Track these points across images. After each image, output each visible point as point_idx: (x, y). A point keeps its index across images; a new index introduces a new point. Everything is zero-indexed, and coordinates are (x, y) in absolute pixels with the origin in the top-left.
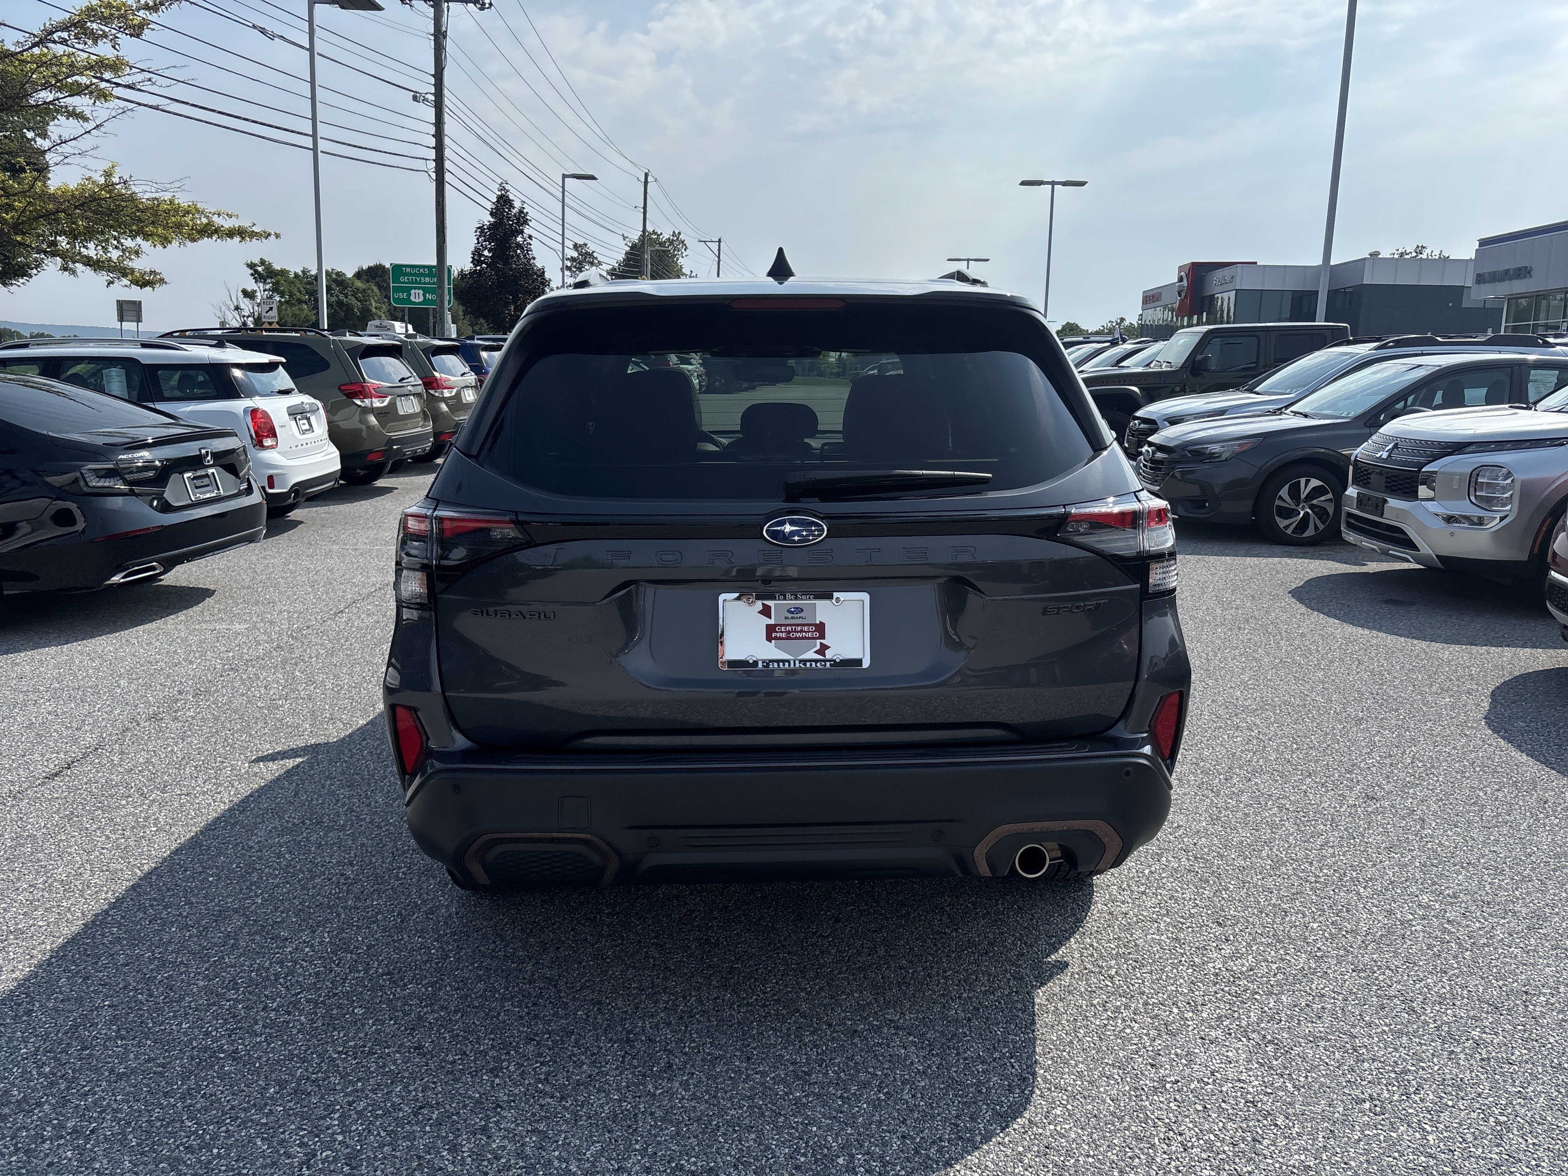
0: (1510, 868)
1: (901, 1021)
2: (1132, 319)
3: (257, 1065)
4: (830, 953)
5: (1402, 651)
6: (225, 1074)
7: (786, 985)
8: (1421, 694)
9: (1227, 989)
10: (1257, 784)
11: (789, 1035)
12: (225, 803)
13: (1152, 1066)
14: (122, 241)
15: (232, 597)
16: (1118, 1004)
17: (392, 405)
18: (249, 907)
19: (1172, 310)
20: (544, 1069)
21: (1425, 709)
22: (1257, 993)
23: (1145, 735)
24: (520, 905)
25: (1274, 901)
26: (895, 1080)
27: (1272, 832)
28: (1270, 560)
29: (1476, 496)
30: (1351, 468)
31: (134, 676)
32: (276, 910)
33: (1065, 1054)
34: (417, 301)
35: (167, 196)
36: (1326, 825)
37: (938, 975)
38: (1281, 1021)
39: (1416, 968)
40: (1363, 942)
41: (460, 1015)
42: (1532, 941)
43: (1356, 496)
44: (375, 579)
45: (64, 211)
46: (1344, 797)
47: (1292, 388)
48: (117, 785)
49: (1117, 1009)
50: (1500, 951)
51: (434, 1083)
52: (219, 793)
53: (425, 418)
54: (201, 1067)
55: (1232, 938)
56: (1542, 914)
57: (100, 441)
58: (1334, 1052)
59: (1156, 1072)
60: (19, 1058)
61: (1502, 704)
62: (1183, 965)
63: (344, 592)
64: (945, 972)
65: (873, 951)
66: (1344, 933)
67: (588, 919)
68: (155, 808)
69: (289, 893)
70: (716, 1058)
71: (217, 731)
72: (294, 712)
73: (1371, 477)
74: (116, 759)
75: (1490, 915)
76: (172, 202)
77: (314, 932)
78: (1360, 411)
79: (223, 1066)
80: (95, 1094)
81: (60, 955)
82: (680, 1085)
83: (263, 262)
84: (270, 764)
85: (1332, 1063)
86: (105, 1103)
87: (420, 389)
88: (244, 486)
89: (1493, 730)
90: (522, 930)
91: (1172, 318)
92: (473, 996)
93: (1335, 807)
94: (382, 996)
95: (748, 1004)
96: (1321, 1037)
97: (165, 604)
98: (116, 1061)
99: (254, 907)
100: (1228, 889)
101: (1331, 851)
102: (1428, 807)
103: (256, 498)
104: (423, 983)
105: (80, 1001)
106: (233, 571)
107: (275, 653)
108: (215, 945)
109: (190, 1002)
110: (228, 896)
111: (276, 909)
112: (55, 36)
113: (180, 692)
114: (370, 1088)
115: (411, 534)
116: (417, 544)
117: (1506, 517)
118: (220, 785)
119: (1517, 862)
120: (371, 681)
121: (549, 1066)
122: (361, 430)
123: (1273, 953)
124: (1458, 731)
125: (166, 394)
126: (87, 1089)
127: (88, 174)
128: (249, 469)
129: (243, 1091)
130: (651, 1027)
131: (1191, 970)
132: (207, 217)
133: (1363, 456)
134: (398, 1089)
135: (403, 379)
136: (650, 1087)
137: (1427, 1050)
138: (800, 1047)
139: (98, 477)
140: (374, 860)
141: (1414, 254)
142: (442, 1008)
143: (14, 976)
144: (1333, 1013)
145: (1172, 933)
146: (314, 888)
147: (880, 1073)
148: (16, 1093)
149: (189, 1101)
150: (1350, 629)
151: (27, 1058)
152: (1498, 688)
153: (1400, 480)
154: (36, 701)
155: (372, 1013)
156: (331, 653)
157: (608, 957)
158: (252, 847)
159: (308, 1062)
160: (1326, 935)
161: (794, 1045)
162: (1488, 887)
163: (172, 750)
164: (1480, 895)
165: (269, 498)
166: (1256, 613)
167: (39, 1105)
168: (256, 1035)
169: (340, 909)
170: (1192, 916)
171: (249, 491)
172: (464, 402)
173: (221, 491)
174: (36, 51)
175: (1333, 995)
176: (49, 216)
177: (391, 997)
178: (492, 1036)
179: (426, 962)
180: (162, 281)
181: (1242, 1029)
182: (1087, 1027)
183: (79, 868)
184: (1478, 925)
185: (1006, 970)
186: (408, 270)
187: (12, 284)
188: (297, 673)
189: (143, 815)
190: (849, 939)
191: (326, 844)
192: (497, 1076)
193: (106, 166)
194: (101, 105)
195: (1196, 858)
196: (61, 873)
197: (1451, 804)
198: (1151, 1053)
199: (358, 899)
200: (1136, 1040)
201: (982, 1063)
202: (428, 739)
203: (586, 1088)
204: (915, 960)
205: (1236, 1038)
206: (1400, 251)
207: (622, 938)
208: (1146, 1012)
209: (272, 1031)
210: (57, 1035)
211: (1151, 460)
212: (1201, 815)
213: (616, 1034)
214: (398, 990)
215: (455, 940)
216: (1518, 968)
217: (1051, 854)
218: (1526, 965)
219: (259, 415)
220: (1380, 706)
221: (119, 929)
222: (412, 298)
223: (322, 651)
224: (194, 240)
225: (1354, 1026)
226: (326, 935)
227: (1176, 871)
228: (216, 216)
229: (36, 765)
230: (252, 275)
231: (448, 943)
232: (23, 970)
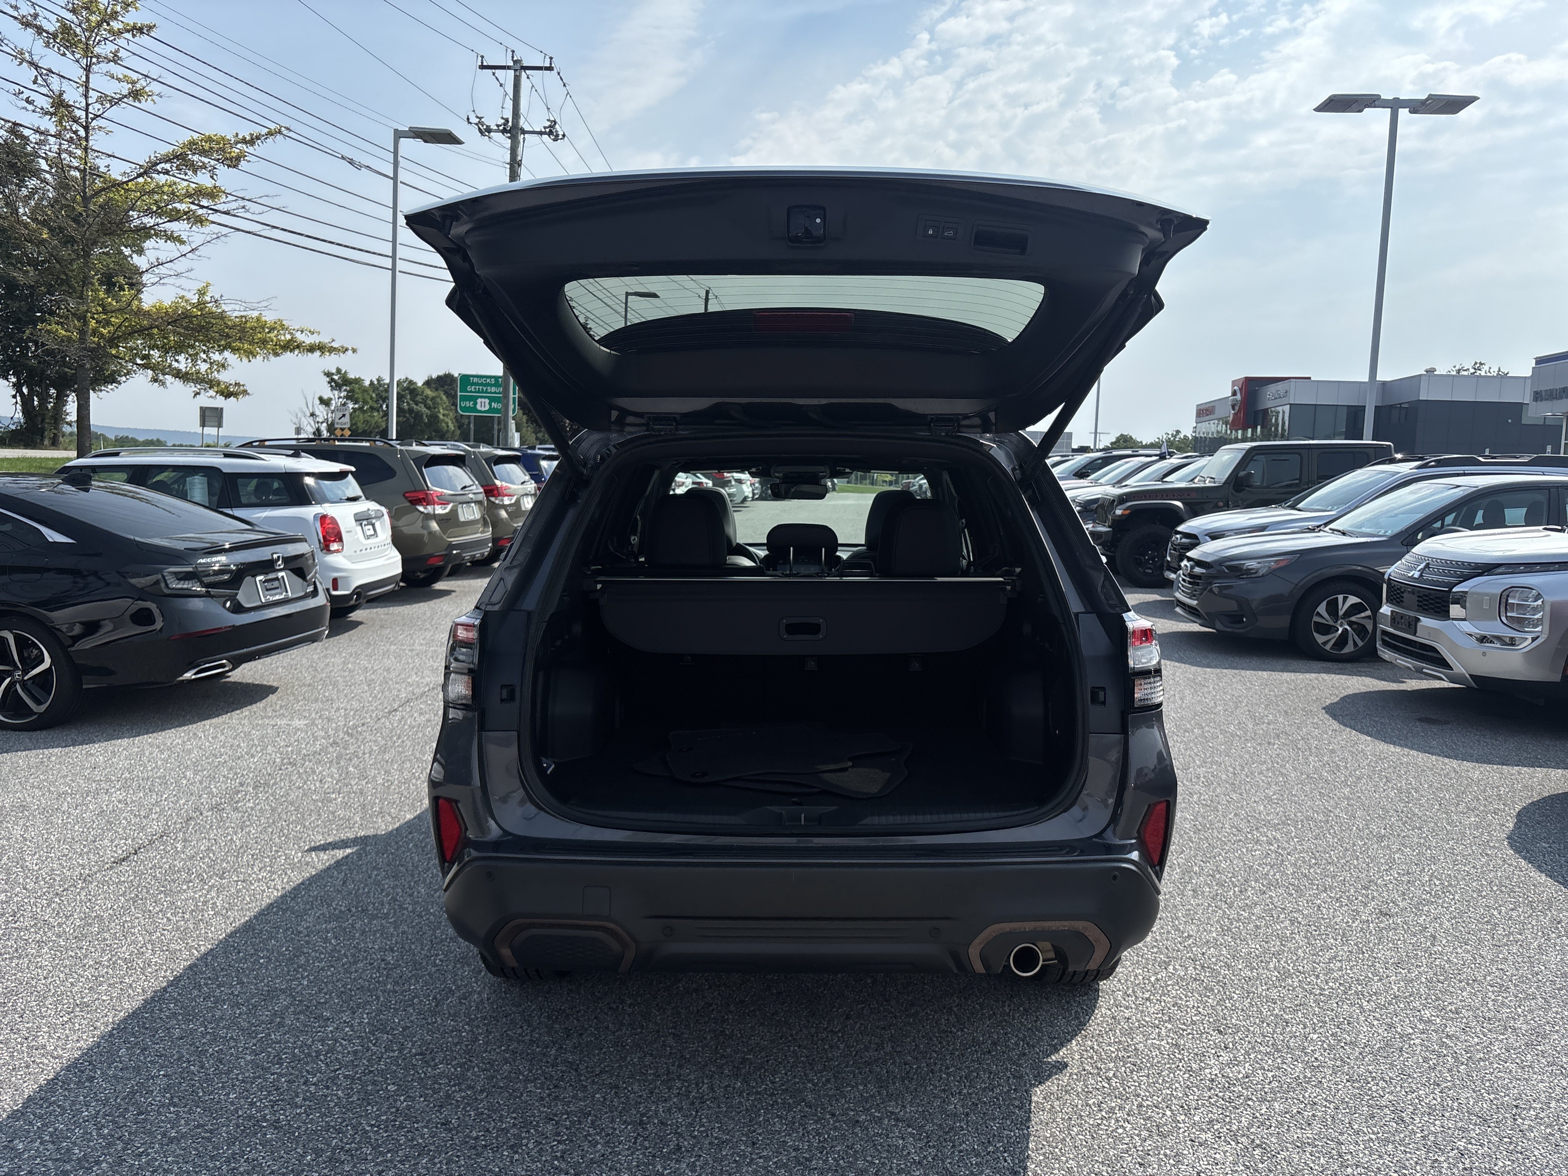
0: (1516, 986)
1: (902, 1113)
2: (1187, 431)
3: (297, 1134)
4: (838, 1048)
5: (1432, 770)
6: (267, 1142)
7: (795, 1077)
8: (1446, 813)
9: (1221, 1094)
10: (1271, 897)
11: (794, 1123)
12: (278, 890)
13: (1141, 1165)
14: (211, 355)
15: (294, 694)
16: (1113, 1104)
17: (454, 512)
18: (295, 989)
19: (1226, 423)
20: (561, 1147)
21: (1448, 828)
22: (1249, 1099)
23: (1134, 841)
24: (548, 993)
25: (1277, 1011)
26: (891, 1169)
27: (1282, 945)
28: (1307, 675)
29: (1507, 617)
30: (1385, 586)
31: (199, 768)
32: (320, 992)
33: (1057, 1150)
34: (483, 409)
35: (255, 314)
36: (1336, 940)
37: (941, 1071)
38: (1271, 1126)
39: (1410, 1080)
40: (1360, 1054)
41: (485, 1094)
42: (1529, 1057)
43: (1389, 614)
44: (429, 680)
45: (157, 327)
46: (1358, 912)
47: (1333, 505)
48: (179, 871)
49: (1112, 1110)
50: (1495, 1066)
51: (458, 1156)
52: (273, 880)
53: (485, 524)
54: (244, 1135)
55: (1231, 1045)
56: (1542, 1031)
57: (181, 546)
58: (1319, 1158)
59: (1143, 1171)
60: (81, 1120)
61: (1526, 825)
62: (1180, 1070)
63: (399, 691)
64: (948, 1068)
65: (880, 1047)
66: (1343, 1044)
67: (610, 1008)
68: (213, 894)
69: (332, 976)
70: (723, 1142)
71: (274, 822)
72: (345, 805)
73: (1404, 595)
74: (179, 846)
75: (1490, 1031)
76: (258, 319)
77: (354, 1013)
78: (1397, 530)
79: (265, 1134)
80: (148, 1155)
81: (122, 1029)
82: (687, 1166)
83: (339, 371)
84: (322, 854)
85: (1317, 1167)
86: (157, 1163)
87: (482, 497)
88: (310, 589)
89: (1514, 850)
90: (549, 1017)
91: (1226, 430)
92: (499, 1077)
93: (1348, 922)
94: (413, 1075)
95: (758, 1093)
96: (1308, 1143)
97: (231, 700)
98: (169, 1126)
99: (300, 988)
100: (1232, 998)
101: (1338, 964)
102: (1441, 925)
103: (321, 600)
104: (453, 1063)
105: (137, 1070)
106: (296, 669)
107: (331, 749)
108: (263, 1022)
109: (238, 1075)
110: (276, 978)
111: (320, 990)
112: (159, 168)
113: (241, 785)
114: (398, 1159)
115: (461, 641)
116: (464, 650)
117: (1538, 637)
118: (273, 873)
119: (1523, 979)
120: (419, 778)
121: (566, 1145)
122: (423, 536)
123: (1270, 1062)
124: (1480, 851)
125: (244, 500)
126: (141, 1150)
127: (182, 293)
128: (316, 573)
129: (283, 1157)
130: (663, 1111)
131: (1187, 1075)
132: (291, 334)
133: (1396, 575)
134: (424, 1161)
135: (465, 487)
136: (659, 1167)
137: (1411, 1158)
138: (803, 1135)
139: (178, 579)
140: (413, 947)
141: (1472, 371)
142: (470, 1087)
143: (78, 1045)
144: (1324, 1121)
145: (1173, 1039)
146: (356, 971)
147: (877, 1162)
148: (77, 1151)
149: (233, 1165)
150: (1382, 746)
151: (88, 1121)
152: (1524, 808)
153: (1431, 599)
154: (107, 790)
155: (403, 1090)
156: (384, 750)
157: (627, 1045)
158: (300, 932)
159: (343, 1133)
160: (1325, 1045)
161: (798, 1132)
162: (1491, 1003)
163: (232, 839)
164: (1482, 1012)
165: (333, 599)
166: (1288, 728)
167: (98, 1163)
168: (297, 1107)
169: (379, 993)
170: (1193, 1023)
171: (315, 593)
172: (523, 509)
173: (290, 593)
174: (141, 180)
175: (1325, 1103)
176: (142, 332)
177: (423, 1075)
178: (514, 1115)
179: (456, 1044)
180: (245, 392)
181: (1232, 1133)
182: (1080, 1125)
183: (141, 948)
184: (1476, 1040)
185: (1006, 1069)
186: (475, 380)
187: (101, 390)
188: (351, 769)
189: (202, 899)
190: (858, 1035)
191: (370, 931)
192: (516, 1152)
193: (200, 286)
194: (197, 230)
195: (1203, 967)
196: (124, 952)
197: (1464, 922)
198: (1140, 1153)
199: (396, 983)
200: (1127, 1140)
201: (976, 1156)
202: (466, 829)
203: (599, 1166)
204: (920, 1056)
205: (1225, 1141)
206: (1457, 368)
207: (642, 1027)
208: (1139, 1114)
209: (312, 1103)
210: (115, 1100)
211: (1189, 574)
212: (1212, 925)
213: (630, 1117)
214: (430, 1069)
215: (485, 1025)
216: (1511, 1083)
217: (1044, 954)
218: (1519, 1080)
219: (328, 521)
220: (1404, 824)
221: (176, 1005)
222: (478, 407)
223: (375, 748)
224: (276, 355)
225: (1341, 1134)
226: (365, 1016)
227: (1182, 979)
228: (299, 332)
229: (105, 851)
230: (329, 383)
231: (478, 1027)
232: (87, 1040)
